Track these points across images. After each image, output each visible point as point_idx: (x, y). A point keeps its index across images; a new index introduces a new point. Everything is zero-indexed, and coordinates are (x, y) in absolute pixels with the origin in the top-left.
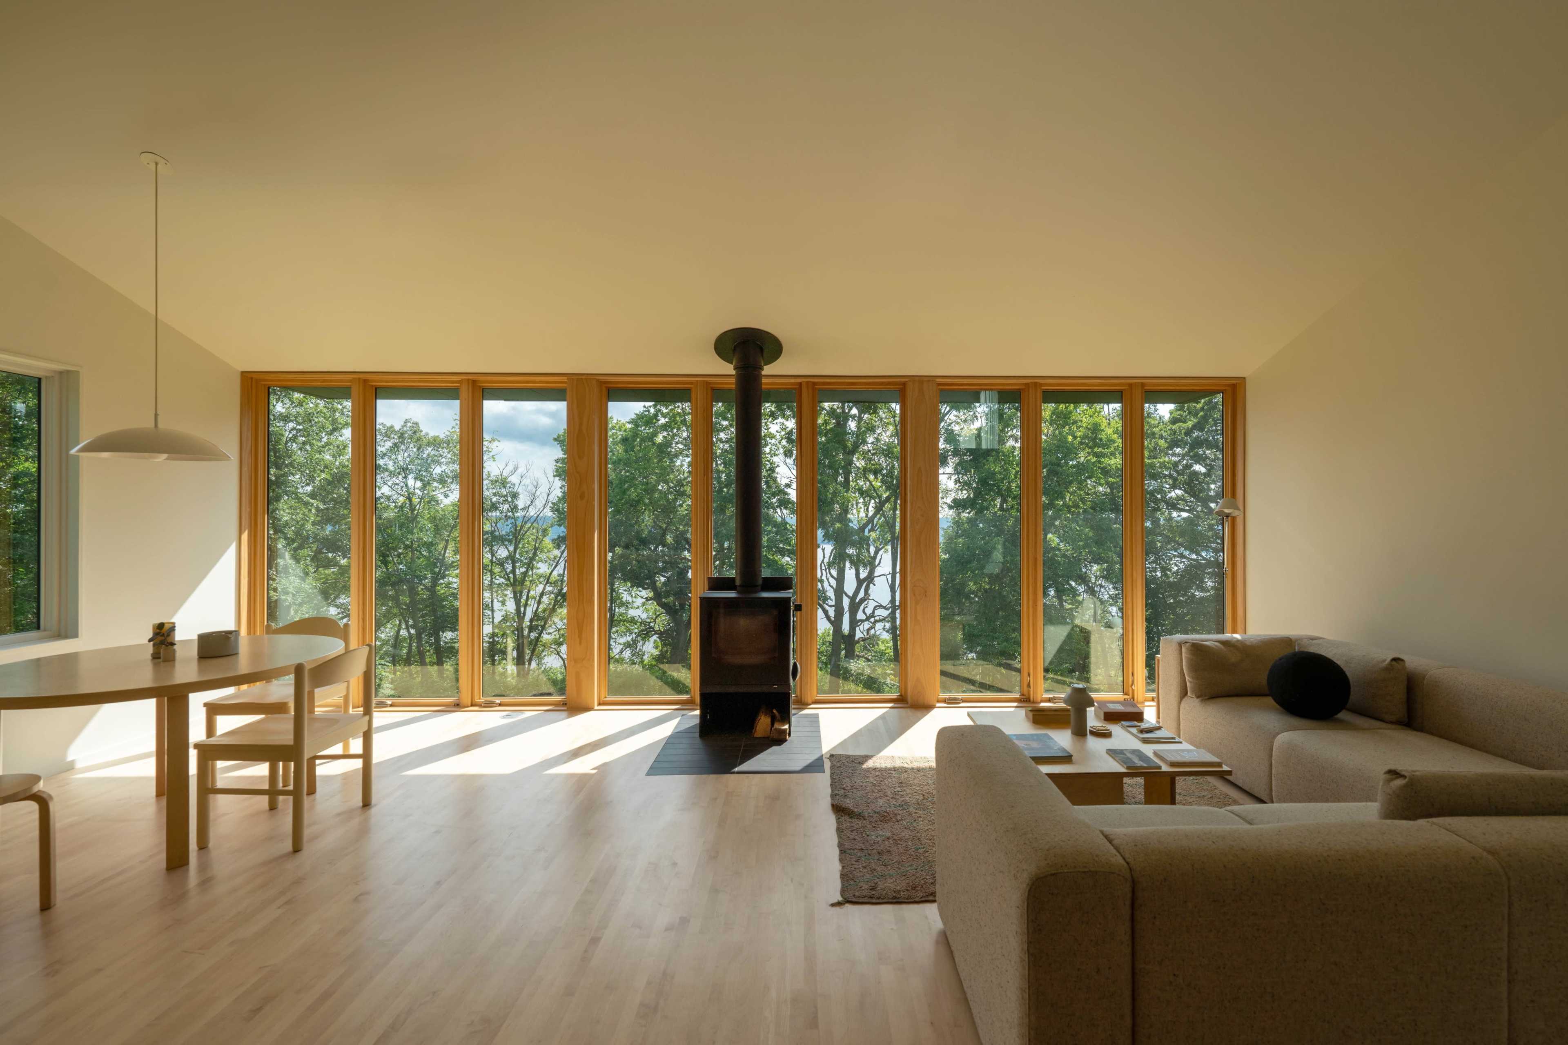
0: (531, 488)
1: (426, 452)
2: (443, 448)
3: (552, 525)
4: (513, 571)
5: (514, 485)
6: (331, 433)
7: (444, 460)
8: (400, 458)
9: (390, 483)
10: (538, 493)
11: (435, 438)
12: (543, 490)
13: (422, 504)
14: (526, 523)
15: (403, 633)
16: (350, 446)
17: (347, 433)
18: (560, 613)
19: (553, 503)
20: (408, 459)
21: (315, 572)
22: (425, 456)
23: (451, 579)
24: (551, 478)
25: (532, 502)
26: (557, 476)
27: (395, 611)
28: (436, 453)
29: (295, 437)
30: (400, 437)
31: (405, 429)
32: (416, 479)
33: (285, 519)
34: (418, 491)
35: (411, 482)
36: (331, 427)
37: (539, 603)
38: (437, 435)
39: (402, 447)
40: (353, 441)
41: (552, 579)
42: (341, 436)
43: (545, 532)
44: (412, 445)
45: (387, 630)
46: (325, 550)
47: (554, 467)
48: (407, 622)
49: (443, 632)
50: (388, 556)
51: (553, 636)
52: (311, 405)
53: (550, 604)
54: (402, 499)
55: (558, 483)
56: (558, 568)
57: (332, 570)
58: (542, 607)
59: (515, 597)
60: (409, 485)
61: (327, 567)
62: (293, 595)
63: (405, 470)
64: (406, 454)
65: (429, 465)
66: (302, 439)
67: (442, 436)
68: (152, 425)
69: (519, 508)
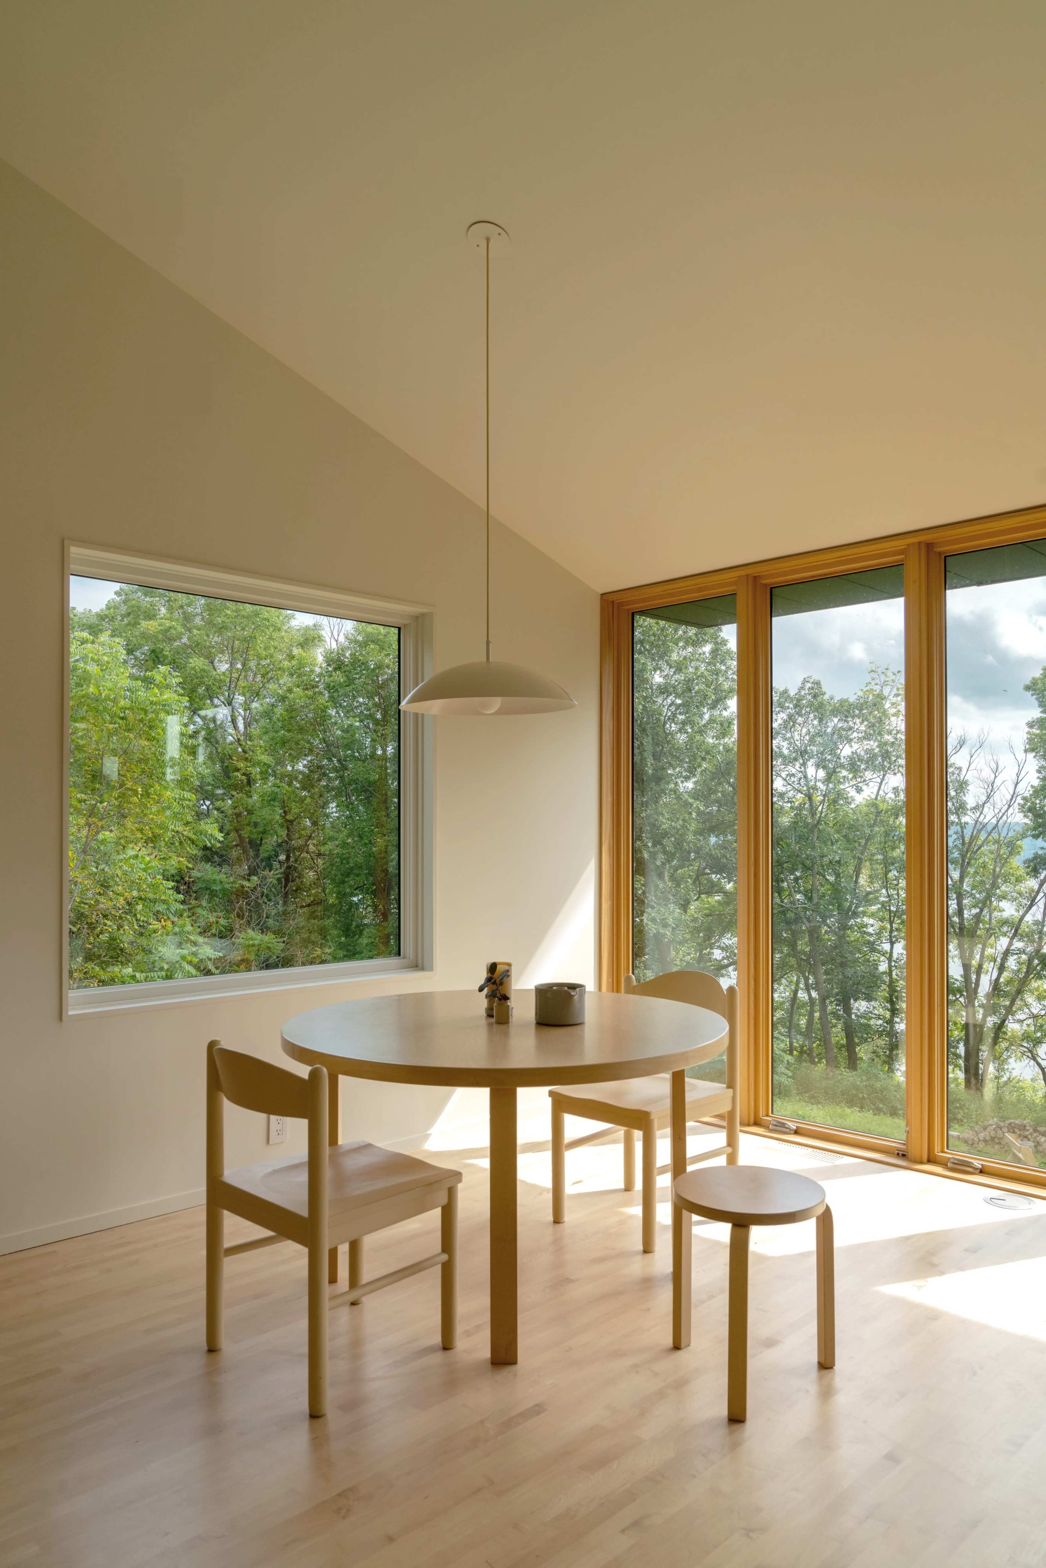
0: (988, 774)
1: (831, 724)
2: (853, 717)
3: (1023, 836)
4: (960, 912)
5: (960, 769)
6: (713, 707)
7: (855, 734)
8: (797, 737)
9: (784, 775)
10: (998, 782)
11: (842, 702)
12: (1008, 775)
13: (826, 804)
14: (979, 831)
15: (802, 995)
16: (735, 722)
17: (733, 704)
18: (1037, 989)
19: (1024, 799)
20: (807, 738)
21: (697, 900)
22: (829, 730)
23: (865, 919)
24: (1021, 756)
25: (989, 797)
26: (1032, 750)
27: (793, 961)
28: (845, 725)
29: (674, 715)
30: (796, 706)
31: (803, 693)
32: (818, 766)
33: (664, 827)
34: (820, 785)
35: (811, 771)
36: (713, 697)
37: (1002, 969)
38: (845, 697)
39: (800, 720)
40: (739, 716)
41: (1023, 927)
42: (725, 709)
43: (1013, 848)
44: (812, 716)
45: (782, 988)
46: (708, 871)
47: (1026, 736)
48: (806, 979)
49: (856, 1000)
50: (783, 881)
51: (1025, 1027)
52: (691, 670)
53: (1019, 970)
54: (800, 796)
55: (1032, 763)
56: (1034, 908)
57: (717, 898)
58: (1006, 975)
59: (962, 957)
60: (809, 776)
61: (709, 893)
62: (673, 928)
63: (802, 754)
64: (804, 730)
65: (835, 743)
66: (681, 717)
67: (852, 699)
68: (485, 660)
69: (969, 807)
